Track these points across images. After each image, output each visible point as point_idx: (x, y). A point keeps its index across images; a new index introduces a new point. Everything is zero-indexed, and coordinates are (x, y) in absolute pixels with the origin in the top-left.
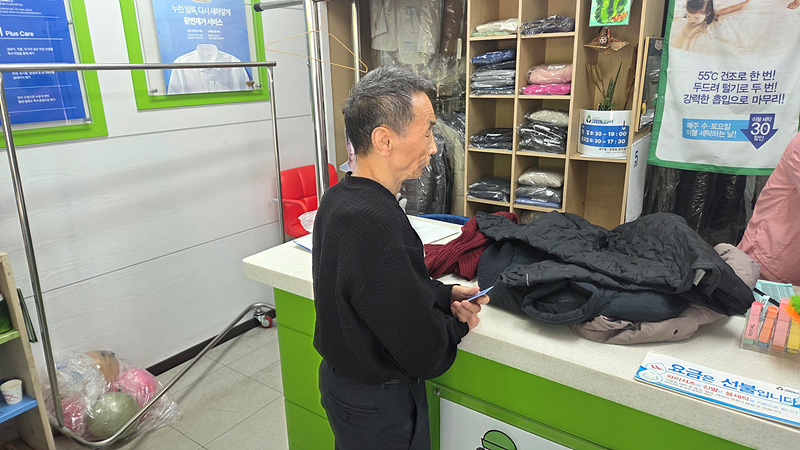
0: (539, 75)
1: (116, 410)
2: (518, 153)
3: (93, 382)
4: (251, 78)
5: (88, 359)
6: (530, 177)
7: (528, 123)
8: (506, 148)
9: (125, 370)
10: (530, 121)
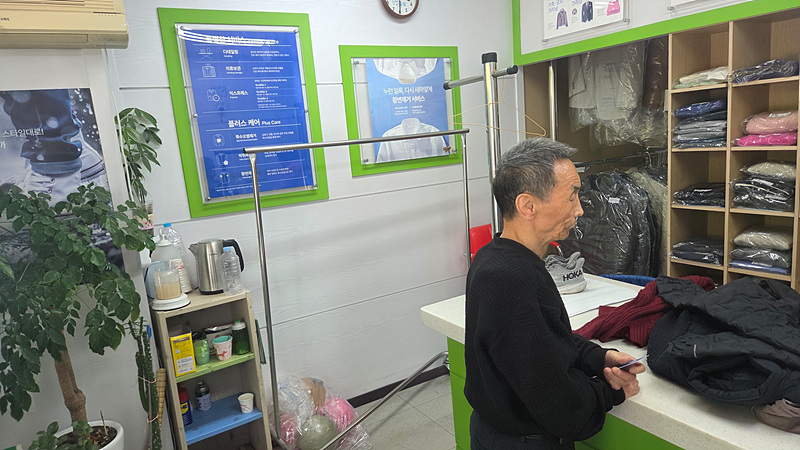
0: (757, 124)
1: (320, 431)
2: (732, 210)
3: (304, 404)
4: (447, 144)
5: (303, 384)
6: (749, 237)
7: (746, 177)
8: (717, 205)
9: (330, 398)
10: (749, 175)
